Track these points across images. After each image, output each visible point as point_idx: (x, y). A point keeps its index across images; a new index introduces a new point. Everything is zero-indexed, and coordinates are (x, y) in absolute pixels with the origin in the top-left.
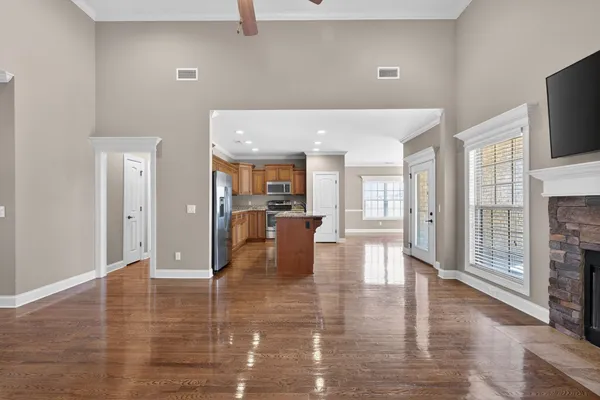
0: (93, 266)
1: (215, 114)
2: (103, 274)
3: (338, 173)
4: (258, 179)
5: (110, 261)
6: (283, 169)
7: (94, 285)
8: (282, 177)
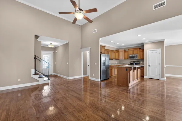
0: (81, 75)
1: (101, 39)
2: (83, 77)
3: (160, 49)
4: (126, 54)
5: (84, 74)
6: (135, 50)
7: (81, 79)
8: (134, 53)
